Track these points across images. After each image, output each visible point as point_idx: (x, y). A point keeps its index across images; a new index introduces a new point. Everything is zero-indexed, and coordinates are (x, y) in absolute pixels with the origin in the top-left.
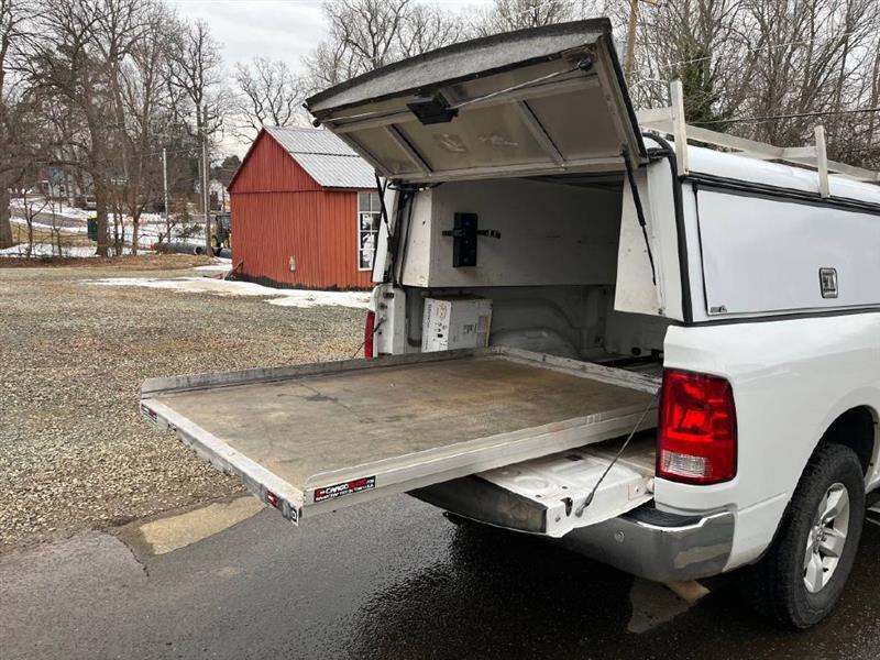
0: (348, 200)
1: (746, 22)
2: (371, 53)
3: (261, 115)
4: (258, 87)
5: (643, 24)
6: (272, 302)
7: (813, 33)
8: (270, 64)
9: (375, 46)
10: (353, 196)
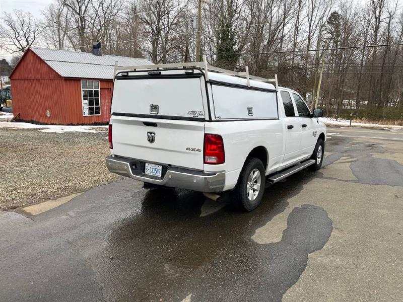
0: (76, 84)
1: (245, 11)
2: (78, 11)
3: (19, 39)
4: (16, 24)
5: (204, 9)
6: (43, 131)
7: (271, 18)
8: (23, 13)
9: (80, 8)
10: (78, 82)
